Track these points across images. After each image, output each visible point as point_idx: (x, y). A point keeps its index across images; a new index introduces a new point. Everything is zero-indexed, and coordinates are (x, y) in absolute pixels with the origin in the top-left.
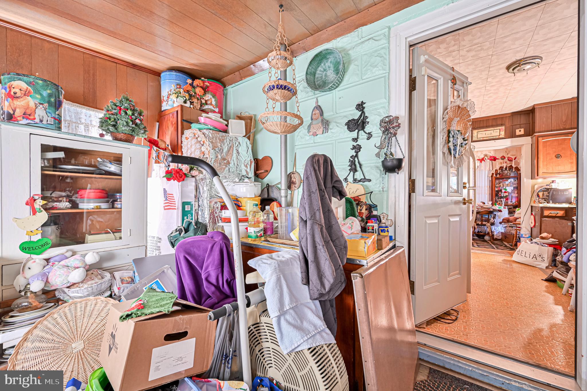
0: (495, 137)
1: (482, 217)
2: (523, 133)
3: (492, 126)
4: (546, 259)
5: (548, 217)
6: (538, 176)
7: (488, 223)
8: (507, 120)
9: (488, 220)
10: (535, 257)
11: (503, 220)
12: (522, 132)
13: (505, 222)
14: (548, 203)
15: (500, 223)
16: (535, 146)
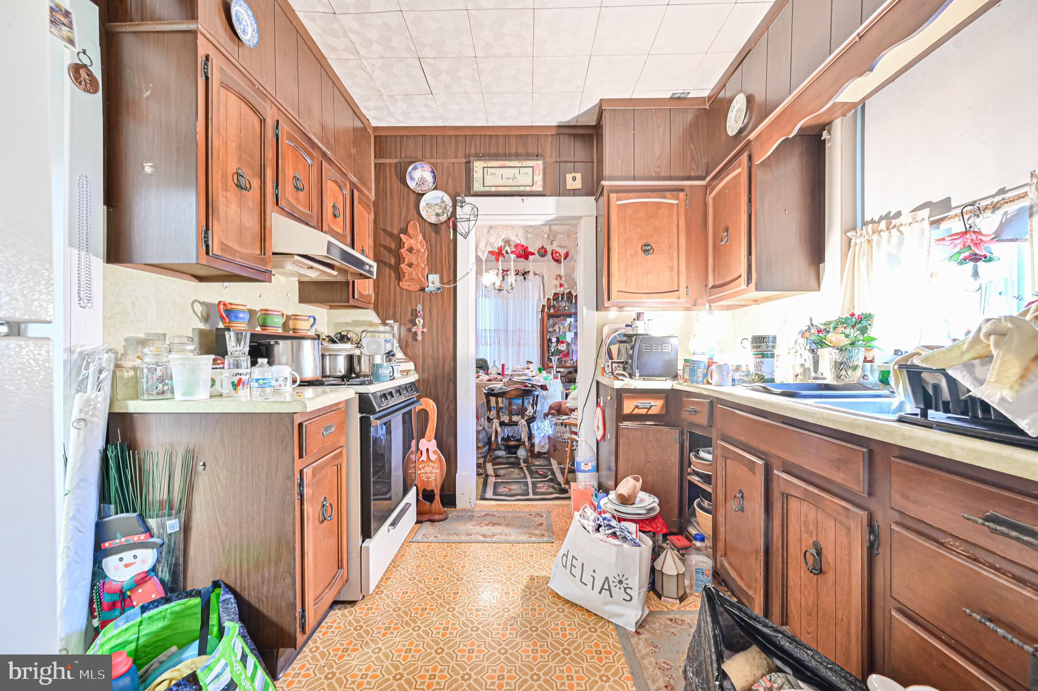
0: (522, 189)
1: (510, 404)
2: (580, 187)
3: (517, 156)
4: (634, 593)
5: (632, 417)
6: (609, 299)
7: (523, 418)
8: (549, 146)
9: (522, 412)
10: (606, 587)
11: (551, 408)
12: (578, 184)
13: (552, 414)
14: (631, 376)
15: (546, 415)
16: (603, 221)
